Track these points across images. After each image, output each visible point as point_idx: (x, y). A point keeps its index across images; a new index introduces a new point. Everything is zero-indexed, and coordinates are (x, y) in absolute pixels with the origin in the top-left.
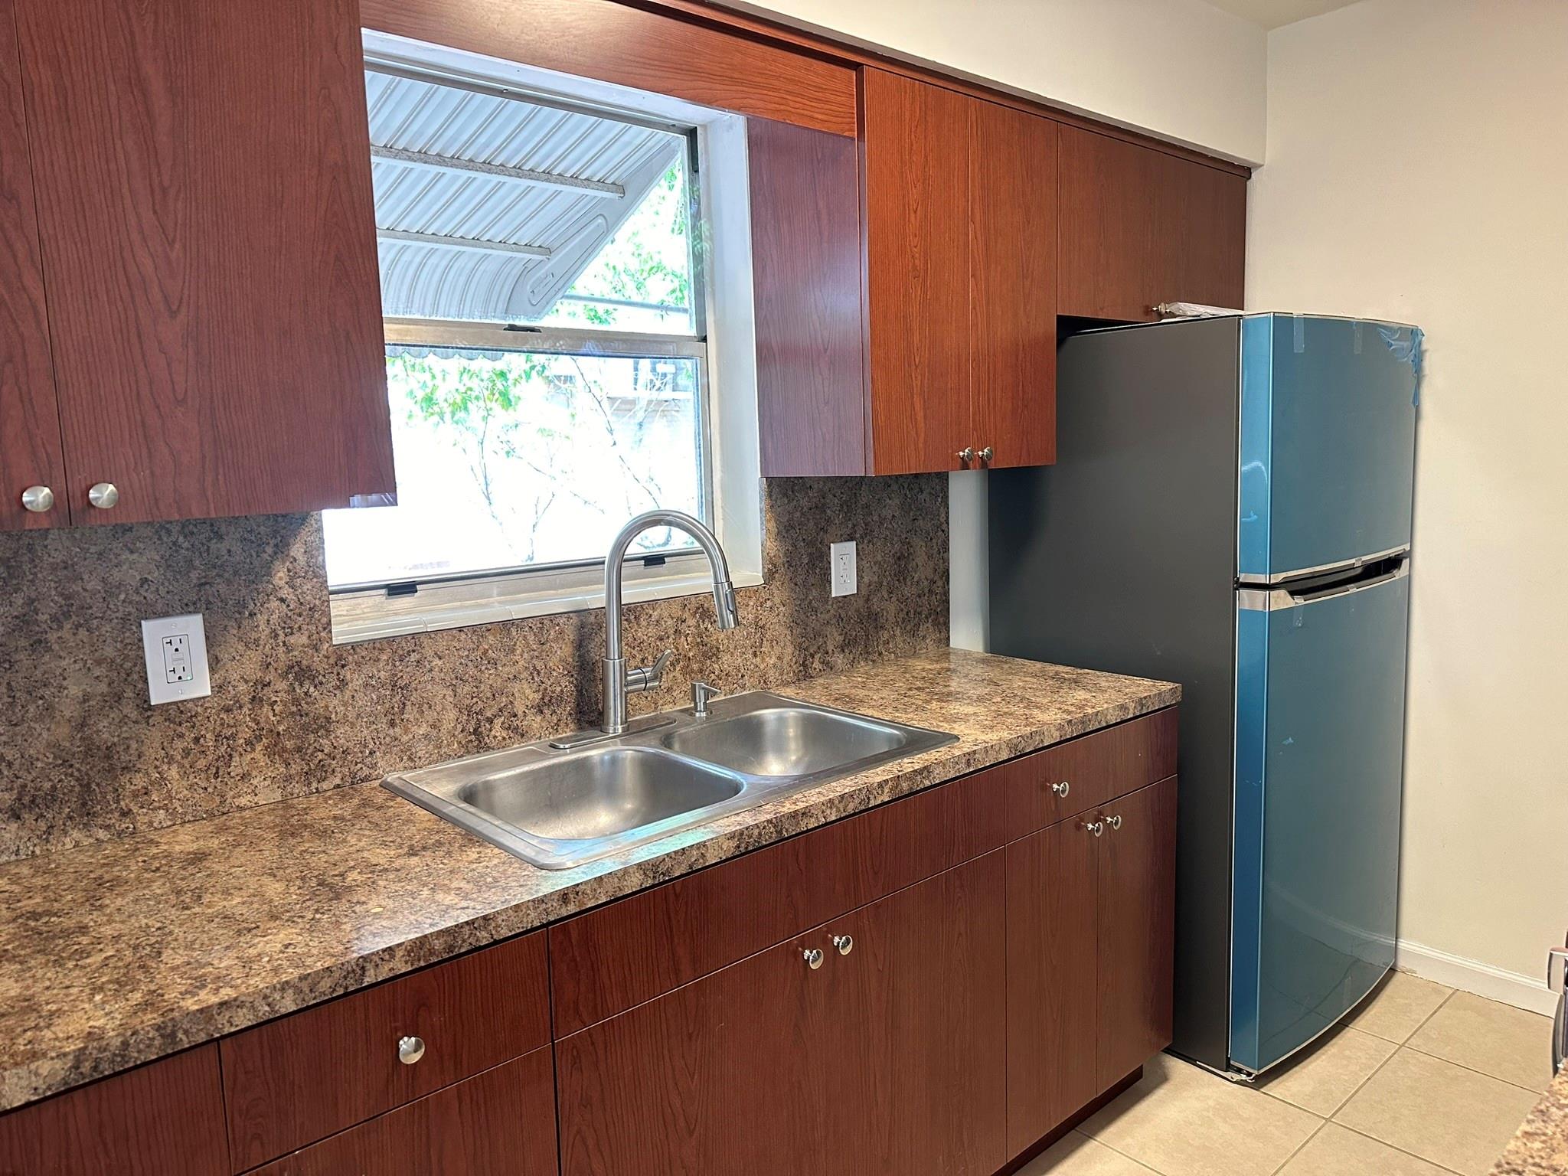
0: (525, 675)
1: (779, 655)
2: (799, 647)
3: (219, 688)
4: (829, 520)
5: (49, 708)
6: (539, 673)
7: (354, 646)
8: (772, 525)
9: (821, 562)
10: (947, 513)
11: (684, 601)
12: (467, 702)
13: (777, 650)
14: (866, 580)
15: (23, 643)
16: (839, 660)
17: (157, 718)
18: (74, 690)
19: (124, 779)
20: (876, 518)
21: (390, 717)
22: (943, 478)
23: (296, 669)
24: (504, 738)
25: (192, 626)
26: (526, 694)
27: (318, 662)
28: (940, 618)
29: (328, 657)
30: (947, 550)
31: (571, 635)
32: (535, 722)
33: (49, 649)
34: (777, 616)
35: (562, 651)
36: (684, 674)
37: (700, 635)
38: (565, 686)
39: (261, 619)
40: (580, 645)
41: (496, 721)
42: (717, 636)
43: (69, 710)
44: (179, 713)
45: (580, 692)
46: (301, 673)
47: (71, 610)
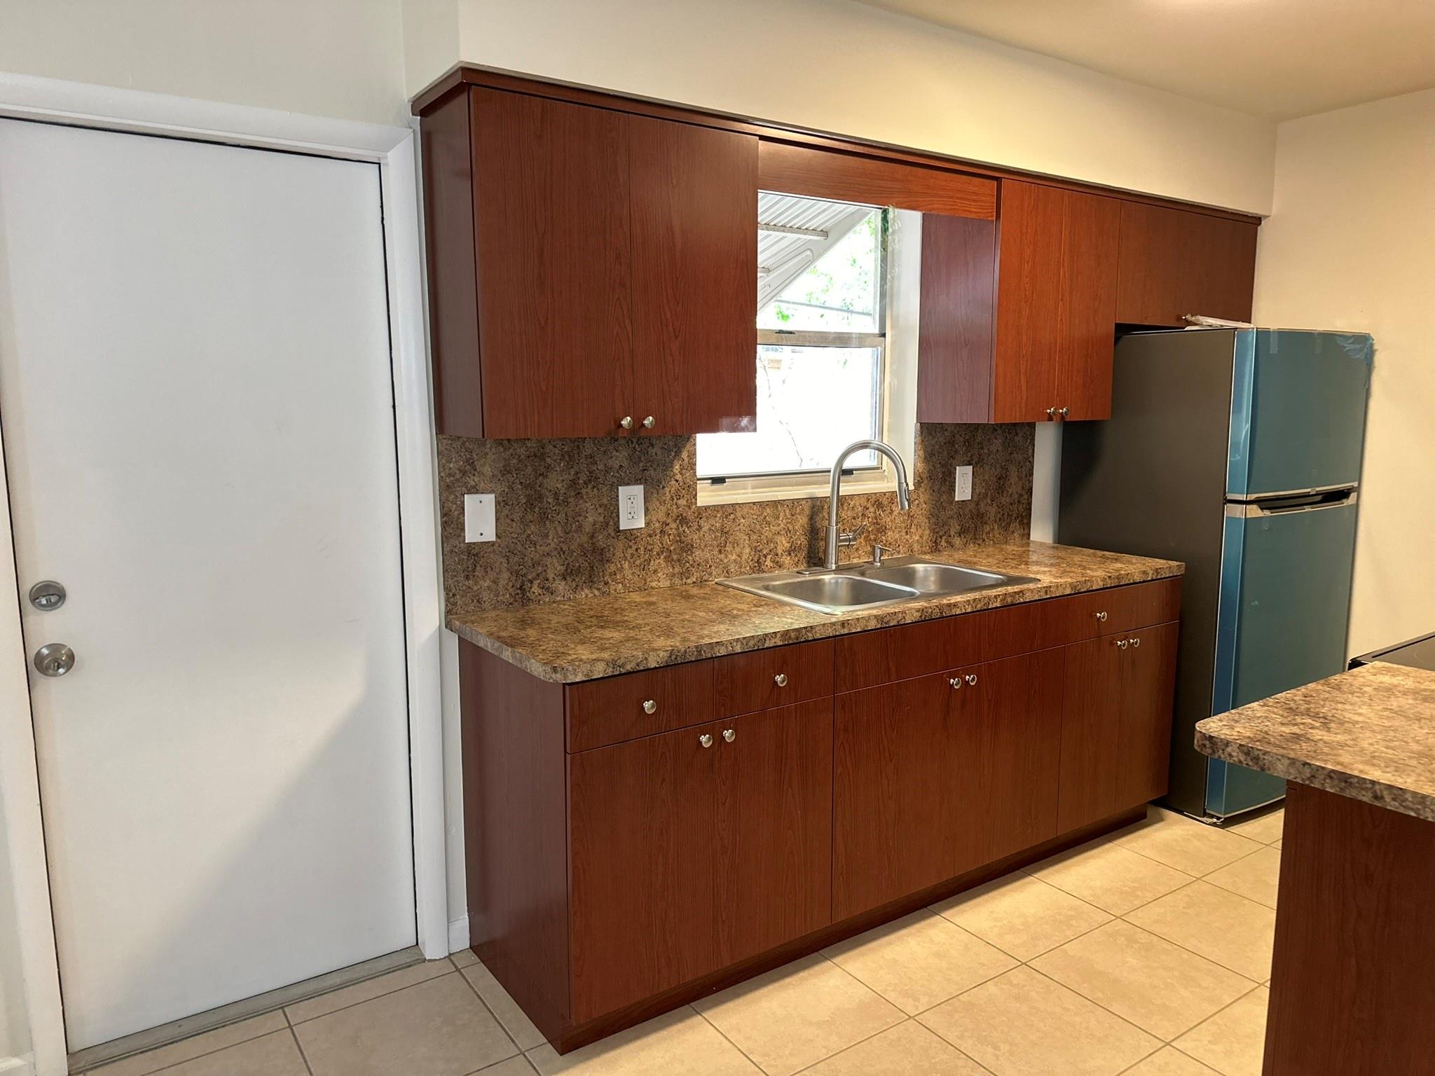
0: (783, 532)
1: (920, 535)
2: (933, 531)
3: (647, 524)
4: (956, 451)
5: (580, 526)
6: (790, 532)
7: (706, 508)
8: (921, 453)
9: (950, 478)
10: (1033, 450)
11: (868, 497)
12: (755, 544)
13: (920, 531)
14: (977, 491)
15: (573, 493)
16: (957, 541)
17: (622, 537)
18: (590, 519)
19: (607, 566)
20: (986, 451)
21: (719, 548)
22: (1032, 426)
23: (680, 518)
24: (771, 567)
25: (638, 490)
26: (783, 543)
27: (690, 515)
28: (1024, 520)
29: (694, 513)
30: (1032, 474)
31: (807, 512)
32: (786, 560)
33: (582, 498)
34: (921, 511)
35: (802, 520)
36: (866, 541)
37: (876, 518)
38: (802, 541)
39: (667, 490)
40: (812, 518)
41: (768, 557)
42: (887, 520)
43: (588, 528)
44: (631, 534)
45: (810, 545)
46: (682, 520)
47: (592, 479)
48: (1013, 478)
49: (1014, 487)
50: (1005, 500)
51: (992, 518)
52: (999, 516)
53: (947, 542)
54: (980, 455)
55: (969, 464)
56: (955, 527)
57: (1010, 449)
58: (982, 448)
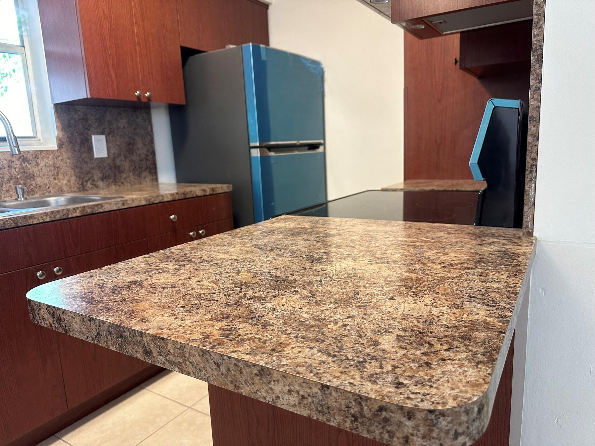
48: (139, 144)
49: (141, 150)
50: (135, 158)
51: (127, 169)
52: (132, 168)
53: (92, 184)
54: (110, 129)
55: (102, 133)
56: (97, 175)
57: (134, 127)
58: (112, 124)
